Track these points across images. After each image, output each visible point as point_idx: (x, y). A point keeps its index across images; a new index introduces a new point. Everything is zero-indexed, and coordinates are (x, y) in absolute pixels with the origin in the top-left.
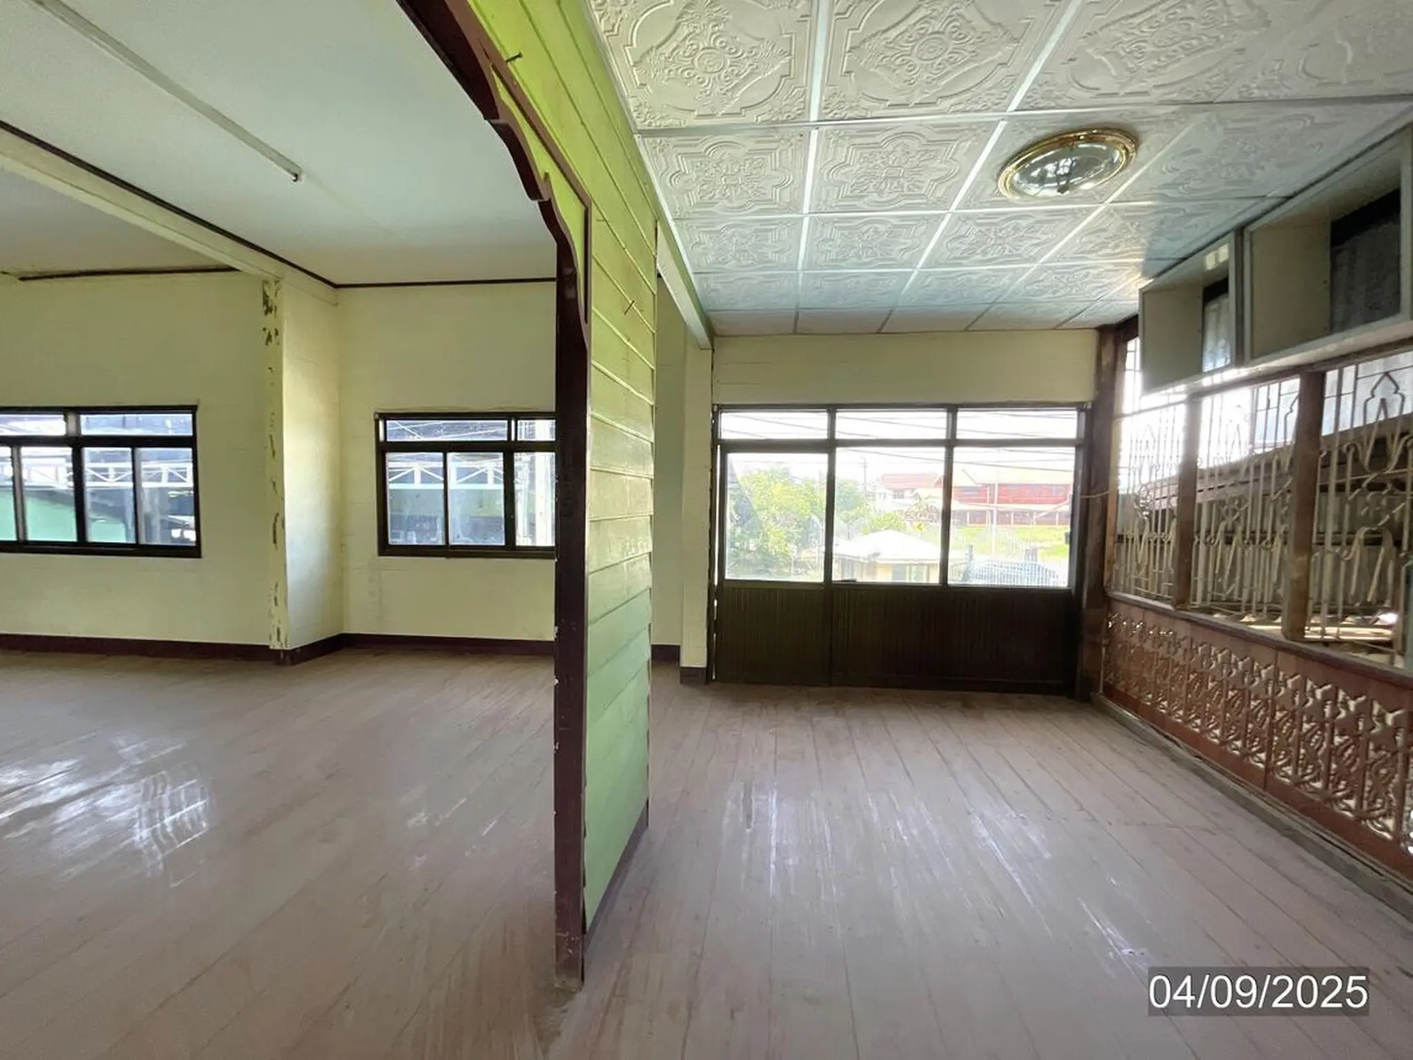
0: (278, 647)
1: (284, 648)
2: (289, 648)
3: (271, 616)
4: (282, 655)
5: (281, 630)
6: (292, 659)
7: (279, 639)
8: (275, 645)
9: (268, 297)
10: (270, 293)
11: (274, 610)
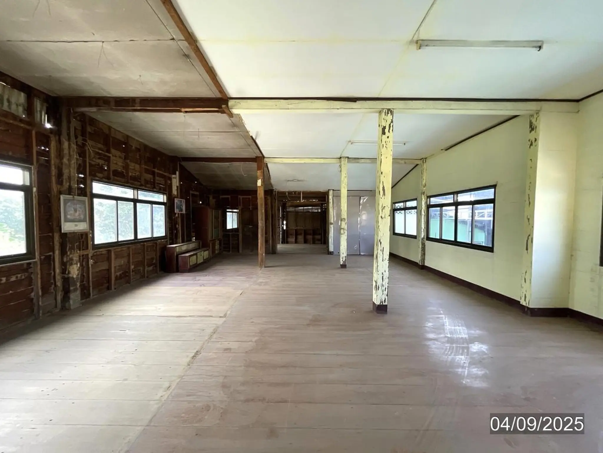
0: (524, 304)
1: (527, 305)
2: (531, 307)
3: (522, 287)
4: (526, 309)
5: (527, 295)
6: (531, 313)
7: (525, 300)
8: (523, 303)
9: (532, 123)
10: (534, 121)
11: (524, 285)
